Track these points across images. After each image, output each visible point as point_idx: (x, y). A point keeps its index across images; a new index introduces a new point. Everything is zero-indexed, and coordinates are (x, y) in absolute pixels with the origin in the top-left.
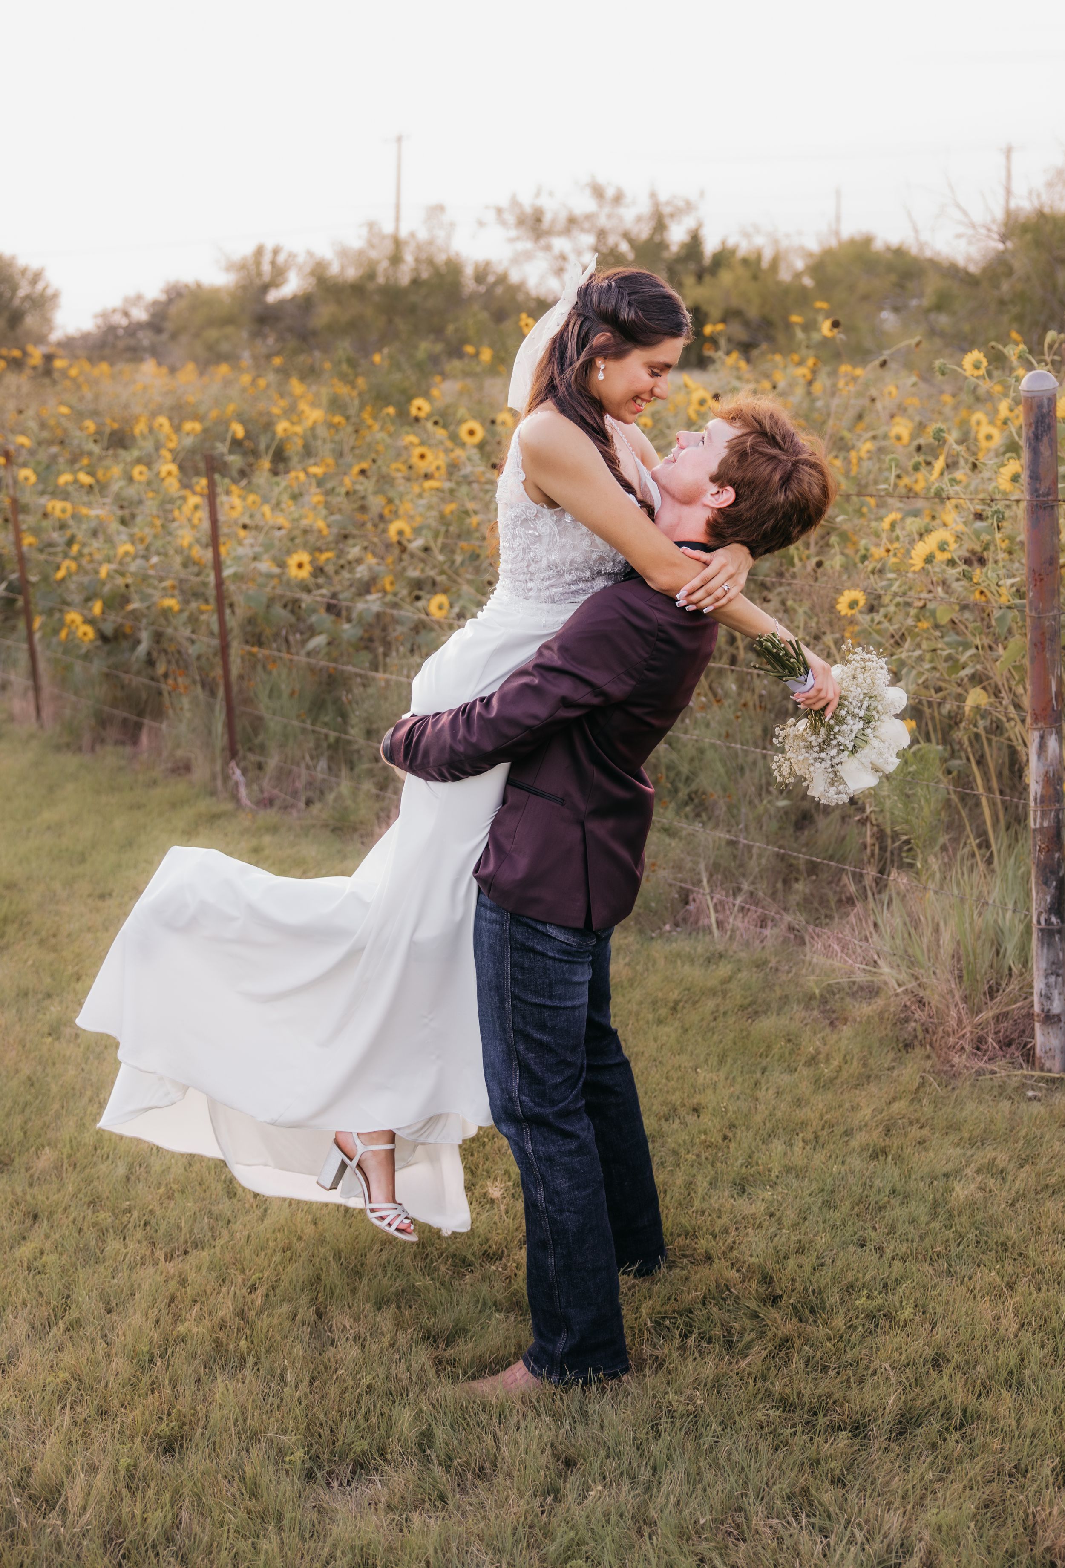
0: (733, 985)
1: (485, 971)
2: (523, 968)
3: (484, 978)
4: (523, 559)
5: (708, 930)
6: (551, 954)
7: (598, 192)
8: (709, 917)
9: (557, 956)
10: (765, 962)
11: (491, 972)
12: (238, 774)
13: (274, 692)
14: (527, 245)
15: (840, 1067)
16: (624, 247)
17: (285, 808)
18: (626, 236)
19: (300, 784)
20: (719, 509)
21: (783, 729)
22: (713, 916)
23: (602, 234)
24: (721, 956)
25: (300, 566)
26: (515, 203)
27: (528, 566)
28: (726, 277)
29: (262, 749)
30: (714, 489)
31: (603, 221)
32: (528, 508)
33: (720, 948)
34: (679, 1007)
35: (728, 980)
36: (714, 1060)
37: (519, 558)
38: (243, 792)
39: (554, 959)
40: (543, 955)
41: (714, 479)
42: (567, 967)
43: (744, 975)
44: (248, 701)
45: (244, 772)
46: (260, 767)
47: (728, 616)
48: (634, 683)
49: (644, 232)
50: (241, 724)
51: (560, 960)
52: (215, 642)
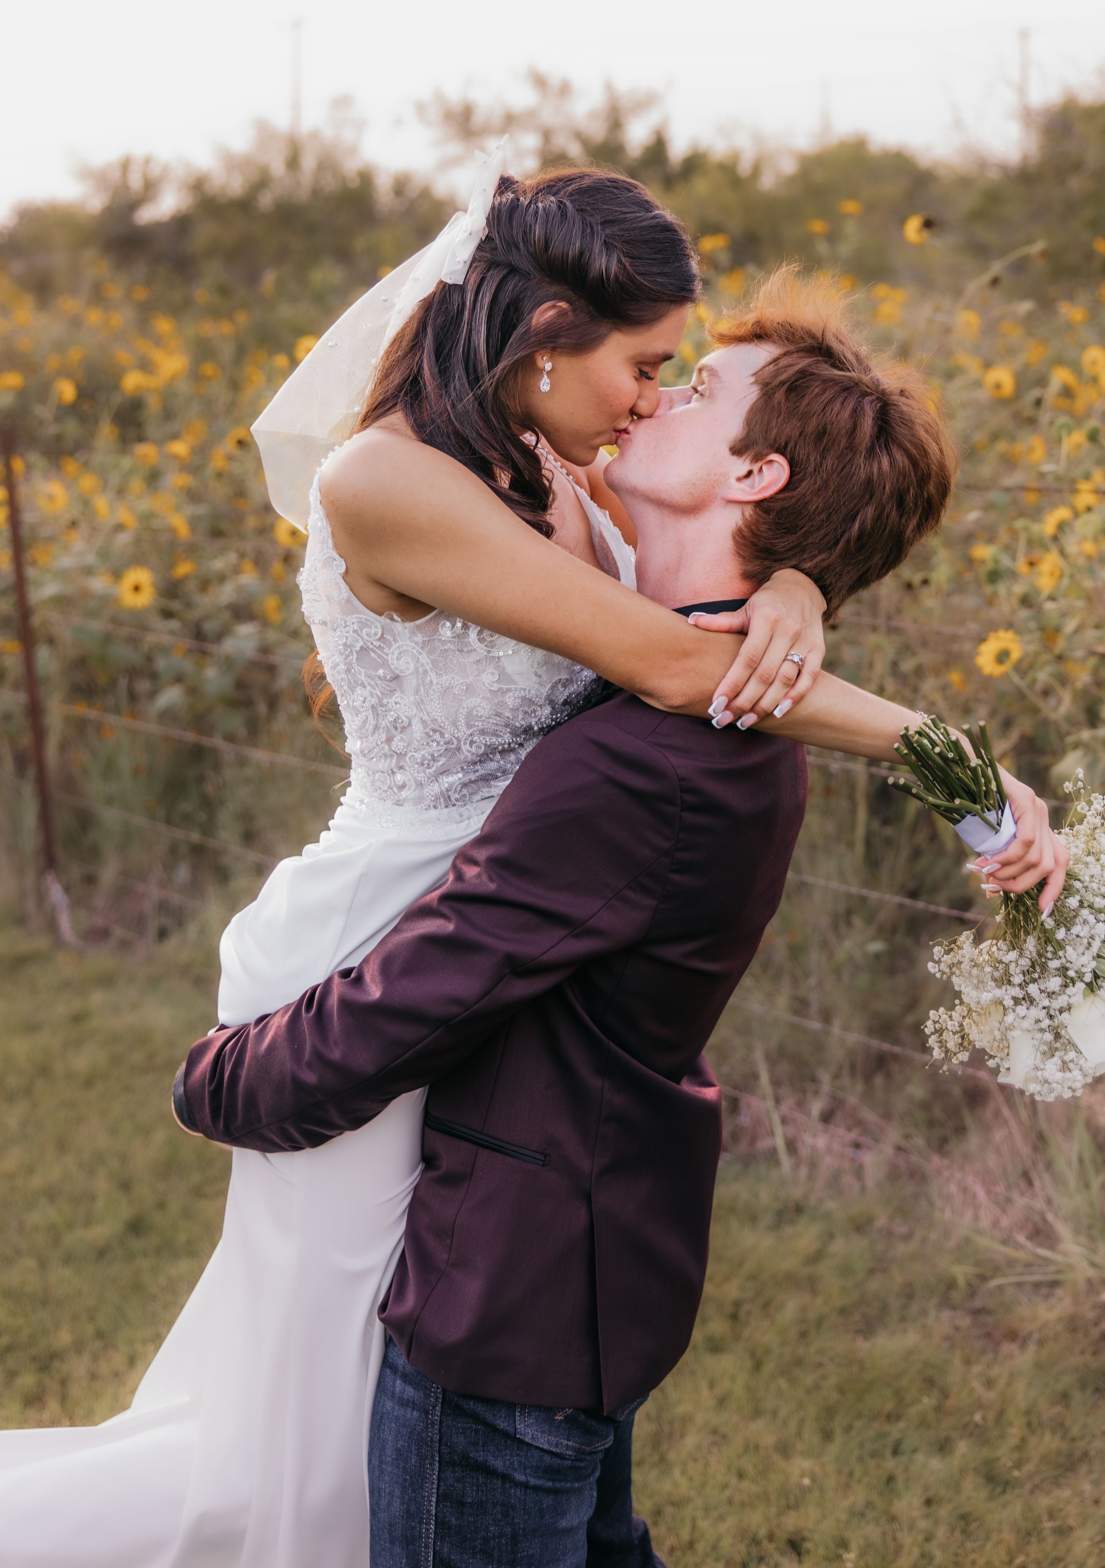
0: (822, 1269)
1: (384, 1502)
2: (461, 1504)
3: (382, 1515)
4: (376, 728)
5: (772, 1156)
6: (520, 1477)
7: (540, 82)
8: (772, 1134)
9: (533, 1481)
10: (870, 1220)
11: (397, 1507)
12: (56, 893)
13: (109, 770)
14: (454, 148)
15: (1023, 1440)
16: (575, 150)
17: (125, 945)
18: (579, 136)
19: (148, 906)
20: (759, 504)
21: (947, 952)
22: (779, 1130)
23: (547, 135)
24: (799, 1209)
25: (137, 589)
26: (439, 97)
27: (389, 740)
28: (701, 186)
29: (94, 854)
30: (742, 465)
31: (548, 117)
32: (363, 624)
33: (797, 1193)
34: (742, 1315)
35: (817, 1257)
36: (811, 1436)
37: (370, 727)
38: (65, 922)
39: (526, 1486)
40: (505, 1478)
41: (737, 450)
42: (548, 1501)
43: (838, 1247)
44: (70, 785)
45: (67, 889)
46: (90, 880)
47: (812, 722)
48: (654, 903)
49: (598, 132)
50: (63, 820)
51: (537, 1489)
52: (22, 698)
